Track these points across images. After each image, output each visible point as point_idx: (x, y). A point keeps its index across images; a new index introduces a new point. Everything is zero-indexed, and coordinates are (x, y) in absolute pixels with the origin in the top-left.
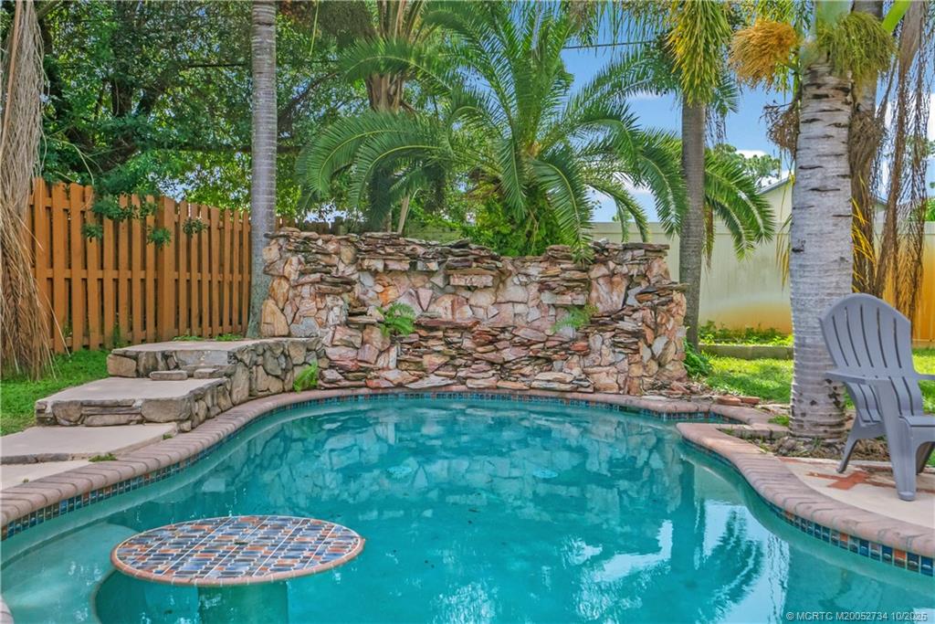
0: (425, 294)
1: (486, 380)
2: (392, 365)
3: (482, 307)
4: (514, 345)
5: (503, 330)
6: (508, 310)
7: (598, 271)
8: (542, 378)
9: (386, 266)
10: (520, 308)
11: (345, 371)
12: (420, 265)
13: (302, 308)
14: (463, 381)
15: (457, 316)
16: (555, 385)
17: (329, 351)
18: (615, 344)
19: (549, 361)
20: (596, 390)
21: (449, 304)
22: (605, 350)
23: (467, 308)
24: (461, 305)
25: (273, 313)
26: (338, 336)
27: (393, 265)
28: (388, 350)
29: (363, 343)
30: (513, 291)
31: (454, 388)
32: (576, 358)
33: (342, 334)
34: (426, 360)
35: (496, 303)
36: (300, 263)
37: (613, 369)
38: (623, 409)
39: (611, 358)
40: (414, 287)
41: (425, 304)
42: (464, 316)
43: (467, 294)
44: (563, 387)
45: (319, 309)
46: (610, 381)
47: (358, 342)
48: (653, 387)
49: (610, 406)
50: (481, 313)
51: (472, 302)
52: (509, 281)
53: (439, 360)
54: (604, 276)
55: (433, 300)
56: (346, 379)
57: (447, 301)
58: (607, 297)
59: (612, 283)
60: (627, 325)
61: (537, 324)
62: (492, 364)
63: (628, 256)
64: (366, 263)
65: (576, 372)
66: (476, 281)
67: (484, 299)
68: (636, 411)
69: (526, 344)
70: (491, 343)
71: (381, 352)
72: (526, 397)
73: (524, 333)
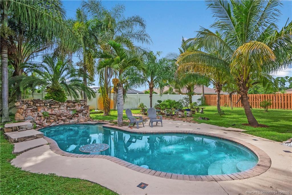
0: (46, 109)
1: (62, 123)
2: (45, 122)
3: (56, 111)
4: (63, 116)
5: (61, 114)
6: (61, 111)
7: (76, 104)
8: (71, 121)
9: (40, 105)
10: (63, 110)
11: (40, 125)
12: (46, 104)
13: (28, 114)
14: (58, 123)
15: (52, 112)
16: (74, 122)
17: (36, 121)
18: (83, 115)
19: (72, 118)
20: (81, 122)
21: (50, 111)
22: (81, 116)
23: (54, 111)
24: (53, 111)
25: (19, 116)
26: (37, 119)
27: (41, 105)
28: (45, 120)
29: (41, 119)
30: (62, 108)
31: (57, 125)
32: (76, 118)
33: (38, 118)
34: (51, 120)
35: (59, 110)
36: (27, 106)
37: (83, 119)
38: (86, 124)
39: (82, 117)
40: (44, 108)
41: (46, 111)
42: (53, 112)
43: (53, 109)
44: (75, 122)
45: (32, 114)
46: (83, 120)
47: (40, 119)
48: (88, 120)
49: (84, 124)
50: (56, 112)
51: (55, 110)
52: (61, 106)
53: (53, 120)
54: (77, 105)
55: (48, 110)
56: (40, 126)
57: (50, 110)
58: (78, 108)
59: (79, 106)
60: (84, 112)
61: (66, 113)
62: (62, 120)
63: (81, 102)
64: (37, 105)
65: (77, 119)
66: (56, 106)
67: (57, 109)
68: (89, 124)
69: (66, 116)
70: (60, 116)
71: (43, 120)
72: (69, 124)
73: (65, 114)
